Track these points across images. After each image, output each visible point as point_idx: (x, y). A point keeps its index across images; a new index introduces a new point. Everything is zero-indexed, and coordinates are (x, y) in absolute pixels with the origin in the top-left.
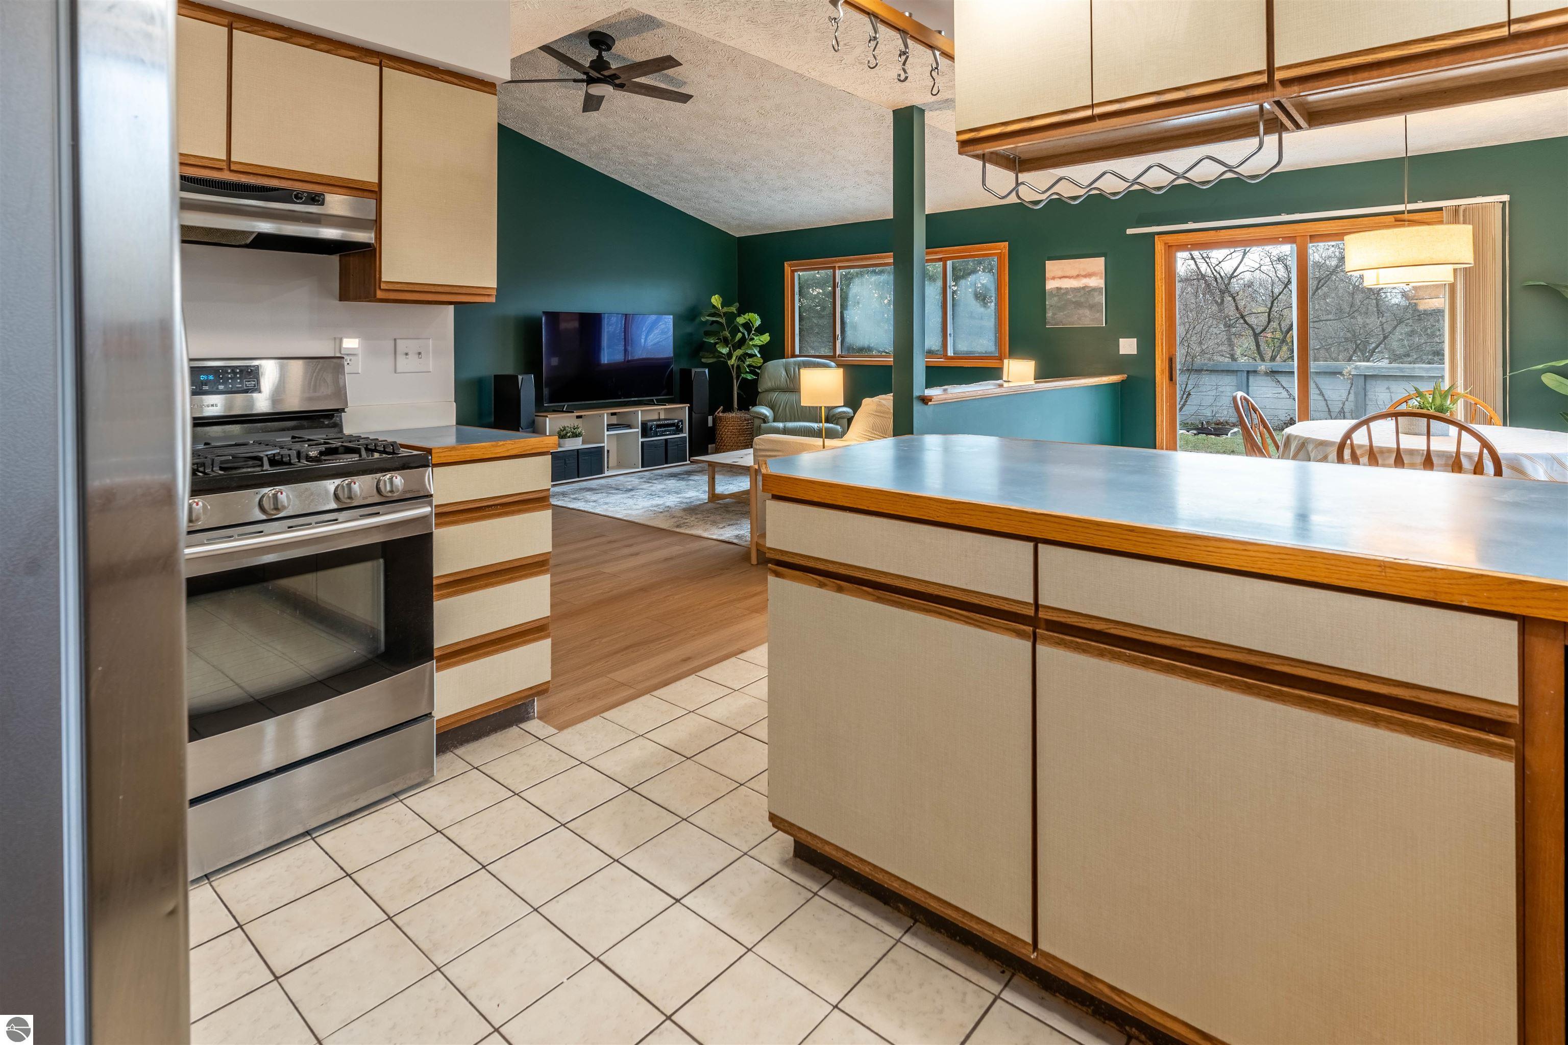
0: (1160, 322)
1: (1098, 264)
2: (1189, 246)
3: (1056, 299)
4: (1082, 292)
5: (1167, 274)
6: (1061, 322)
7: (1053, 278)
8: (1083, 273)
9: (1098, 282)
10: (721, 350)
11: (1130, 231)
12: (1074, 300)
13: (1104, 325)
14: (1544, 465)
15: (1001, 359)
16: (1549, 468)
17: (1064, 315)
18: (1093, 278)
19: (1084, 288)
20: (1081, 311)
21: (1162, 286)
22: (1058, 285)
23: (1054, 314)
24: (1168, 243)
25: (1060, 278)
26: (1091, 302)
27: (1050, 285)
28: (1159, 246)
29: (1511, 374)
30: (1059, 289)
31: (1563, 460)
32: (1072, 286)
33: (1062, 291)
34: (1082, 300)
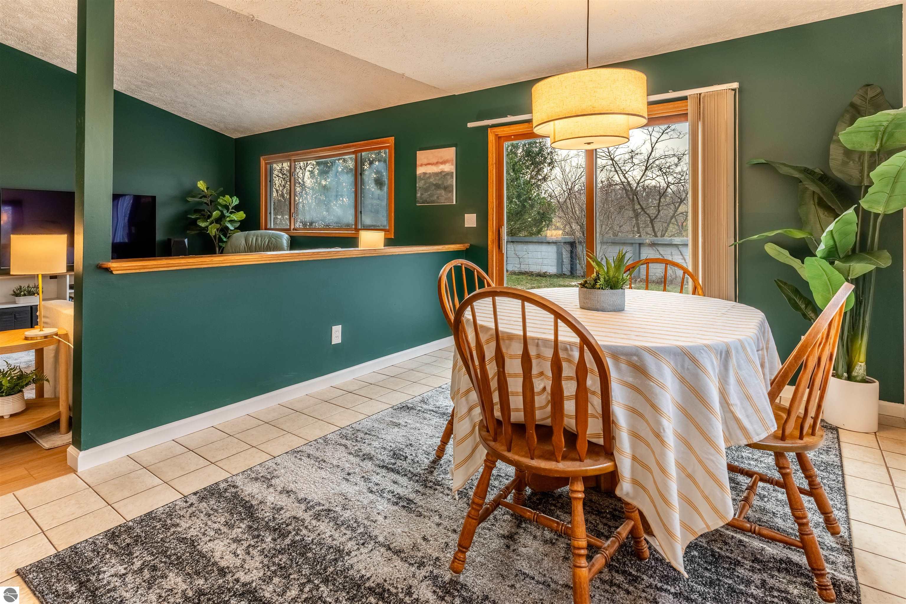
0: (491, 200)
1: (450, 153)
2: (513, 137)
3: (423, 182)
4: (440, 176)
5: (497, 160)
6: (426, 201)
7: (421, 165)
8: (440, 161)
9: (450, 168)
10: (200, 225)
11: (470, 125)
12: (434, 183)
13: (454, 203)
14: (672, 363)
15: (357, 230)
16: (679, 366)
17: (429, 195)
18: (447, 165)
19: (441, 173)
20: (439, 192)
21: (493, 170)
22: (424, 171)
23: (422, 194)
24: (498, 135)
25: (426, 165)
26: (445, 185)
27: (420, 171)
28: (491, 137)
29: (741, 241)
30: (425, 174)
31: (697, 356)
32: (433, 172)
33: (427, 176)
34: (440, 182)
